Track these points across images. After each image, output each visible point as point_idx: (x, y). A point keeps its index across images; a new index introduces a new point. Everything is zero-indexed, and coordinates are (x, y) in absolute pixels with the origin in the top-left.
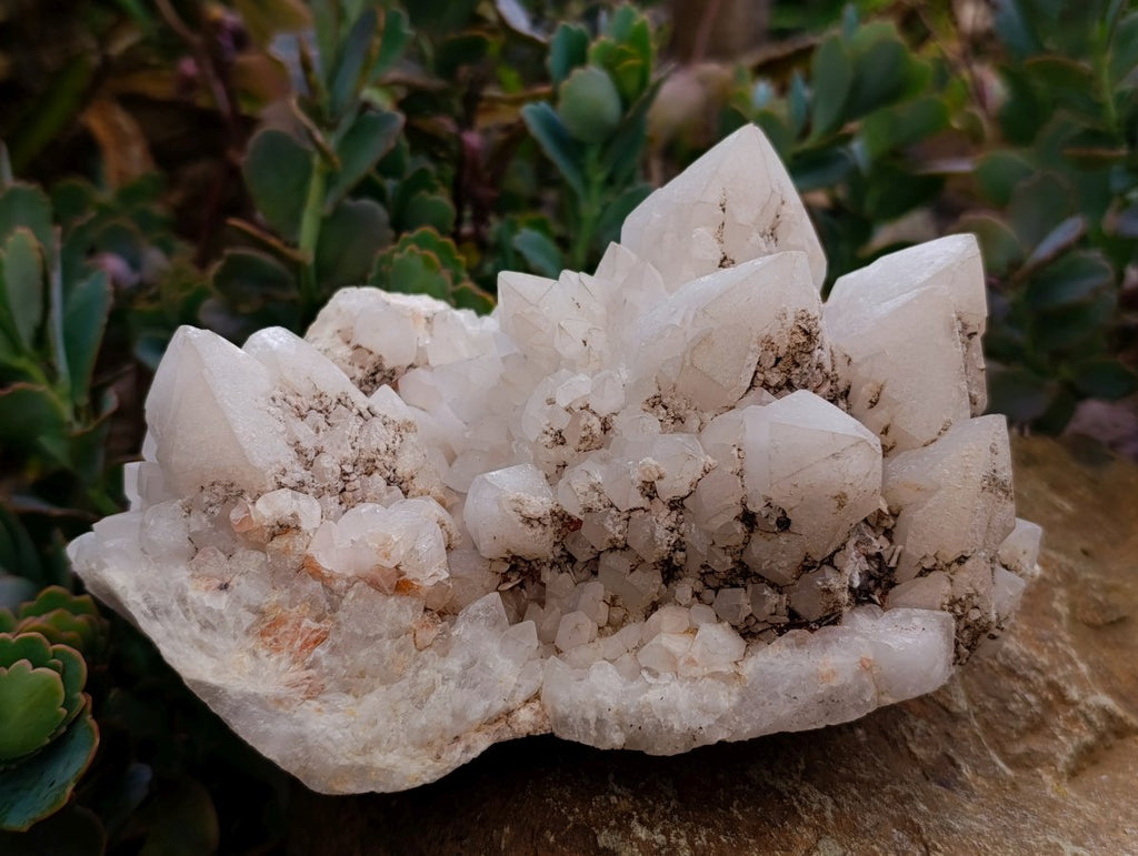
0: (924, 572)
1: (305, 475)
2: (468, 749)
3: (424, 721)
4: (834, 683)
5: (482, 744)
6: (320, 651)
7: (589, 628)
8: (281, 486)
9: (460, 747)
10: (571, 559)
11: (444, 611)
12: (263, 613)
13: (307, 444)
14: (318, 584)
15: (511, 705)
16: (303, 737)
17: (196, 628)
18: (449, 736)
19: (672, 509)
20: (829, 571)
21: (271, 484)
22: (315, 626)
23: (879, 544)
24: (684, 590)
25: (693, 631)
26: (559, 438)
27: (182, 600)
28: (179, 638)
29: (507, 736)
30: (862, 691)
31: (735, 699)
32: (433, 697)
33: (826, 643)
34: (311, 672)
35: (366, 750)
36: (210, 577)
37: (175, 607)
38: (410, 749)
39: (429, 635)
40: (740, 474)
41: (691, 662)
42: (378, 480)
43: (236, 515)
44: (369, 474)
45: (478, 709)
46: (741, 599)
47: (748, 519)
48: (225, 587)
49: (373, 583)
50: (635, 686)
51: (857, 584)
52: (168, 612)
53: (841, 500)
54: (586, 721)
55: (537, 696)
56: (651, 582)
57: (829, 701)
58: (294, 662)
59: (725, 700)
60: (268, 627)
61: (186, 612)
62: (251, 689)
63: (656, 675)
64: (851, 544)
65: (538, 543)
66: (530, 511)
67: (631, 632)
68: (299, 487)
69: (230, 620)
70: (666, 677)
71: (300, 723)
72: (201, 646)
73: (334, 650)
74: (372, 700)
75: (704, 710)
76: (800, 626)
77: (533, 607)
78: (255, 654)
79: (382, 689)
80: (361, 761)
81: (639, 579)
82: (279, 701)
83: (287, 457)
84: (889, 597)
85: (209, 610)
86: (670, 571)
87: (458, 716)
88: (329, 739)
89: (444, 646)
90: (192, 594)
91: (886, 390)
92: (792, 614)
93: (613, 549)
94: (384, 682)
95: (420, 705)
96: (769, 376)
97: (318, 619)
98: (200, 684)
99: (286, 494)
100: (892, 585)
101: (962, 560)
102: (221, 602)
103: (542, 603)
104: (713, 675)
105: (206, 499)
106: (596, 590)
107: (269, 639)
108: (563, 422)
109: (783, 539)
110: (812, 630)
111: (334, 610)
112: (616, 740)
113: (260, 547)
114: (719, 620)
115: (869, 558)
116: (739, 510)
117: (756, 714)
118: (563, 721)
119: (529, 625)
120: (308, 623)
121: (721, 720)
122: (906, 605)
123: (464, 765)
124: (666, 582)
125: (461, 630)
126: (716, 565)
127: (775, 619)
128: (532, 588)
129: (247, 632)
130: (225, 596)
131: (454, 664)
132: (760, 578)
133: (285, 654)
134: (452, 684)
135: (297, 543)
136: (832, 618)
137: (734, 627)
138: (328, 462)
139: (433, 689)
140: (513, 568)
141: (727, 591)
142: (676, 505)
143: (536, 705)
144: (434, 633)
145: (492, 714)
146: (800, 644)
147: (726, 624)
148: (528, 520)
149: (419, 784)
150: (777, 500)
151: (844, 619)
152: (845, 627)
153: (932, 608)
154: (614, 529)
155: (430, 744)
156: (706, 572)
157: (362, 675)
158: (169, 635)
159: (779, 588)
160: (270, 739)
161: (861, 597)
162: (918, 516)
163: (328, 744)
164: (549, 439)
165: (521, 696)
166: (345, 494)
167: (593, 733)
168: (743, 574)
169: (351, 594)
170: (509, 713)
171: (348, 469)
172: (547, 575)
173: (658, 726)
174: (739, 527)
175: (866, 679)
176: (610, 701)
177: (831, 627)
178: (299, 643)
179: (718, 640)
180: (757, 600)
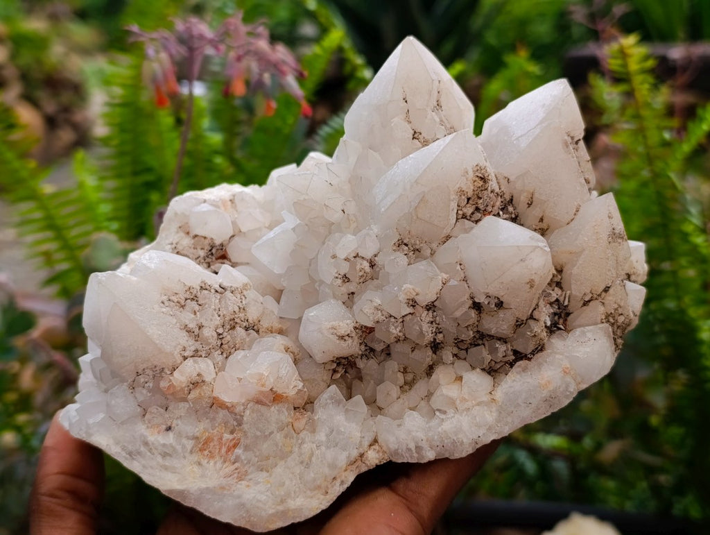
0: (586, 303)
1: (198, 345)
2: (342, 482)
3: (312, 475)
4: (551, 388)
5: (351, 478)
6: (238, 451)
7: (395, 391)
8: (185, 358)
9: (338, 482)
10: (372, 350)
11: (306, 405)
12: (197, 438)
13: (192, 325)
14: (225, 412)
15: (361, 451)
16: (243, 505)
17: (159, 459)
18: (330, 479)
19: (428, 310)
20: (531, 322)
21: (179, 359)
22: (231, 437)
23: (556, 294)
24: (447, 354)
25: (460, 378)
26: (346, 279)
27: (146, 444)
28: (152, 467)
29: (364, 469)
30: (567, 386)
31: (495, 414)
32: (314, 459)
33: (540, 365)
34: (237, 465)
35: (282, 501)
36: (158, 425)
37: (142, 449)
38: (308, 492)
39: (300, 424)
40: (465, 280)
41: (464, 400)
42: (240, 331)
43: (163, 384)
44: (233, 328)
45: (343, 459)
46: (484, 354)
47: (477, 306)
48: (169, 429)
49: (259, 402)
50: (434, 422)
51: (549, 323)
52: (139, 453)
53: (531, 284)
54: (409, 450)
55: (375, 441)
56: (428, 356)
57: (548, 401)
58: (225, 462)
59: (489, 416)
60: (203, 446)
61: (150, 450)
62: (204, 486)
63: (445, 413)
64: (542, 303)
65: (352, 347)
66: (342, 332)
67: (421, 387)
68: (196, 354)
69: (179, 448)
70: (451, 412)
71: (239, 497)
72: (166, 468)
73: (247, 448)
74: (278, 470)
75: (479, 426)
76: (521, 359)
77: (356, 383)
78: (199, 464)
79: (282, 463)
80: (281, 508)
81: (417, 355)
82: (223, 488)
83: (184, 339)
84: (568, 323)
85: (164, 445)
86: (435, 347)
87: (332, 466)
88: (259, 501)
89: (313, 427)
90: (151, 439)
91: (536, 195)
92: (515, 352)
93: (398, 341)
94: (282, 458)
95: (308, 466)
96: (465, 210)
97: (232, 432)
98: (171, 491)
99: (190, 362)
100: (568, 314)
101: (606, 290)
102: (170, 438)
103: (361, 379)
104: (478, 404)
105: (142, 380)
106: (392, 366)
107: (206, 452)
108: (345, 268)
109: (501, 314)
110: (529, 359)
111: (240, 424)
112: (430, 455)
113: (185, 400)
114: (473, 368)
115: (551, 304)
116: (471, 302)
117: (509, 419)
118: (396, 452)
119: (358, 399)
120: (227, 436)
121: (490, 429)
122: (580, 326)
123: (343, 492)
124: (435, 352)
125: (321, 414)
126: (463, 337)
127: (506, 359)
128: (352, 372)
129: (191, 452)
130: (171, 434)
131: (322, 436)
132: (491, 337)
133: (217, 458)
134: (323, 448)
135: (206, 390)
136: (540, 348)
137: (483, 370)
138: (208, 333)
139: (312, 454)
140: (338, 364)
141: (473, 350)
142: (431, 307)
143: (376, 447)
144: (303, 421)
145: (353, 459)
146: (525, 370)
147: (478, 370)
148: (342, 338)
149: (319, 511)
150: (493, 291)
151: (546, 346)
152: (548, 351)
153: (596, 324)
154: (395, 331)
155: (319, 487)
156: (458, 342)
157: (268, 458)
158: (144, 467)
159: (504, 340)
160: (224, 513)
161: (552, 329)
162: (575, 271)
163: (260, 505)
164: (339, 281)
165: (366, 444)
166: (225, 348)
167: (416, 455)
168: (482, 337)
169: (248, 412)
170: (362, 455)
171: (220, 331)
172: (361, 364)
173: (454, 442)
174: (473, 313)
175: (568, 379)
176: (420, 435)
177: (540, 354)
178: (224, 450)
179: (476, 380)
180: (493, 351)
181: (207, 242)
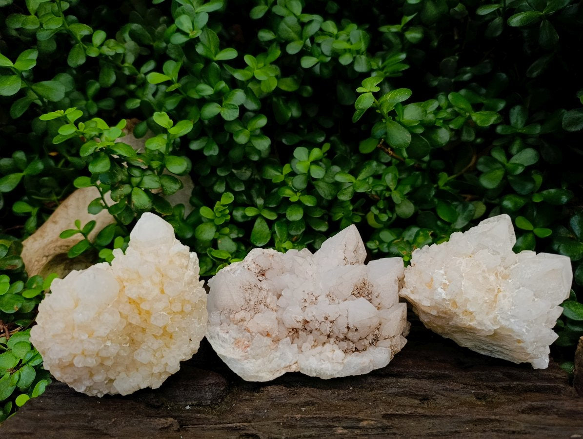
0: (385, 339)
1: (247, 306)
2: (280, 373)
3: (271, 367)
4: (364, 365)
5: (283, 372)
6: (248, 349)
7: (310, 347)
8: (242, 310)
9: (279, 372)
10: (306, 329)
11: (276, 341)
12: (236, 339)
13: (247, 299)
14: (249, 334)
15: (291, 364)
16: (243, 368)
17: (221, 342)
18: (276, 370)
19: (331, 323)
20: (365, 340)
21: (240, 309)
22: (248, 343)
23: (377, 332)
24: (332, 340)
25: (334, 351)
26: (305, 301)
27: (218, 335)
28: (217, 344)
29: (289, 371)
30: (370, 366)
31: (342, 368)
32: (273, 361)
33: (363, 356)
34: (246, 354)
35: (257, 372)
36: (224, 330)
37: (216, 336)
38: (267, 373)
39: (273, 347)
40: (347, 317)
41: (333, 359)
42: (262, 306)
43: (231, 316)
44: (260, 304)
45: (283, 365)
46: (344, 344)
47: (348, 328)
48: (228, 332)
49: (261, 334)
50: (319, 363)
51: (371, 342)
52: (214, 337)
53: (370, 327)
54: (308, 370)
55: (297, 362)
56: (325, 339)
57: (362, 369)
58: (242, 351)
59: (340, 368)
60: (237, 342)
61: (219, 338)
62: (232, 357)
63: (324, 361)
64: (371, 334)
65: (299, 326)
66: (298, 320)
67: (319, 348)
68: (245, 310)
69: (229, 340)
70: (327, 362)
71: (243, 365)
72: (222, 346)
73: (251, 349)
74: (260, 361)
75: (335, 370)
76: (357, 351)
77: (296, 339)
78: (233, 348)
79: (262, 359)
80: (256, 374)
81: (321, 337)
82: (238, 360)
83: (243, 302)
84: (377, 344)
85: (224, 338)
86: (329, 336)
87: (279, 366)
88: (249, 369)
89: (276, 349)
90: (220, 334)
91: (380, 295)
92: (356, 348)
93: (316, 329)
94: (262, 357)
95: (270, 363)
96: (355, 292)
97: (248, 342)
98: (221, 355)
99: (243, 312)
100: (378, 341)
101: (394, 337)
102: (227, 336)
103: (298, 338)
104: (338, 362)
105: (225, 312)
106: (311, 337)
107: (237, 345)
108: (306, 297)
109: (356, 333)
110: (360, 352)
111: (252, 340)
112: (314, 375)
113: (236, 324)
114: (339, 349)
115: (373, 335)
116: (347, 325)
117: (346, 372)
118: (302, 369)
119: (295, 345)
120: (246, 342)
121: (338, 373)
122: (381, 346)
124: (328, 338)
125: (280, 346)
126: (340, 337)
127: (352, 350)
128: (296, 334)
129: (232, 343)
130: (228, 335)
131: (278, 354)
132: (350, 340)
133: (240, 349)
134: (278, 358)
135: (245, 323)
136: (365, 350)
137: (343, 350)
138: (252, 303)
139: (273, 359)
140: (293, 330)
141: (342, 342)
142: (332, 322)
143: (296, 365)
144: (274, 347)
145: (287, 366)
146: (357, 356)
147: (341, 350)
148: (297, 322)
149: (268, 380)
150: (355, 325)
151: (367, 350)
152: (367, 351)
153: (386, 348)
154: (317, 326)
155: (272, 372)
156: (337, 338)
157: (258, 355)
158: (215, 343)
159: (353, 343)
160: (236, 369)
161: (371, 344)
162: (386, 326)
163: (249, 371)
164: (303, 301)
165: (293, 362)
166: (256, 311)
167: (309, 373)
168: (346, 338)
169: (256, 336)
170: (290, 366)
171: (256, 304)
172: (300, 333)
173: (324, 373)
174: (346, 330)
175: (371, 364)
176: (314, 366)
177: (364, 352)
178: (244, 347)
179: (339, 353)
180: (348, 345)
181: (260, 268)
